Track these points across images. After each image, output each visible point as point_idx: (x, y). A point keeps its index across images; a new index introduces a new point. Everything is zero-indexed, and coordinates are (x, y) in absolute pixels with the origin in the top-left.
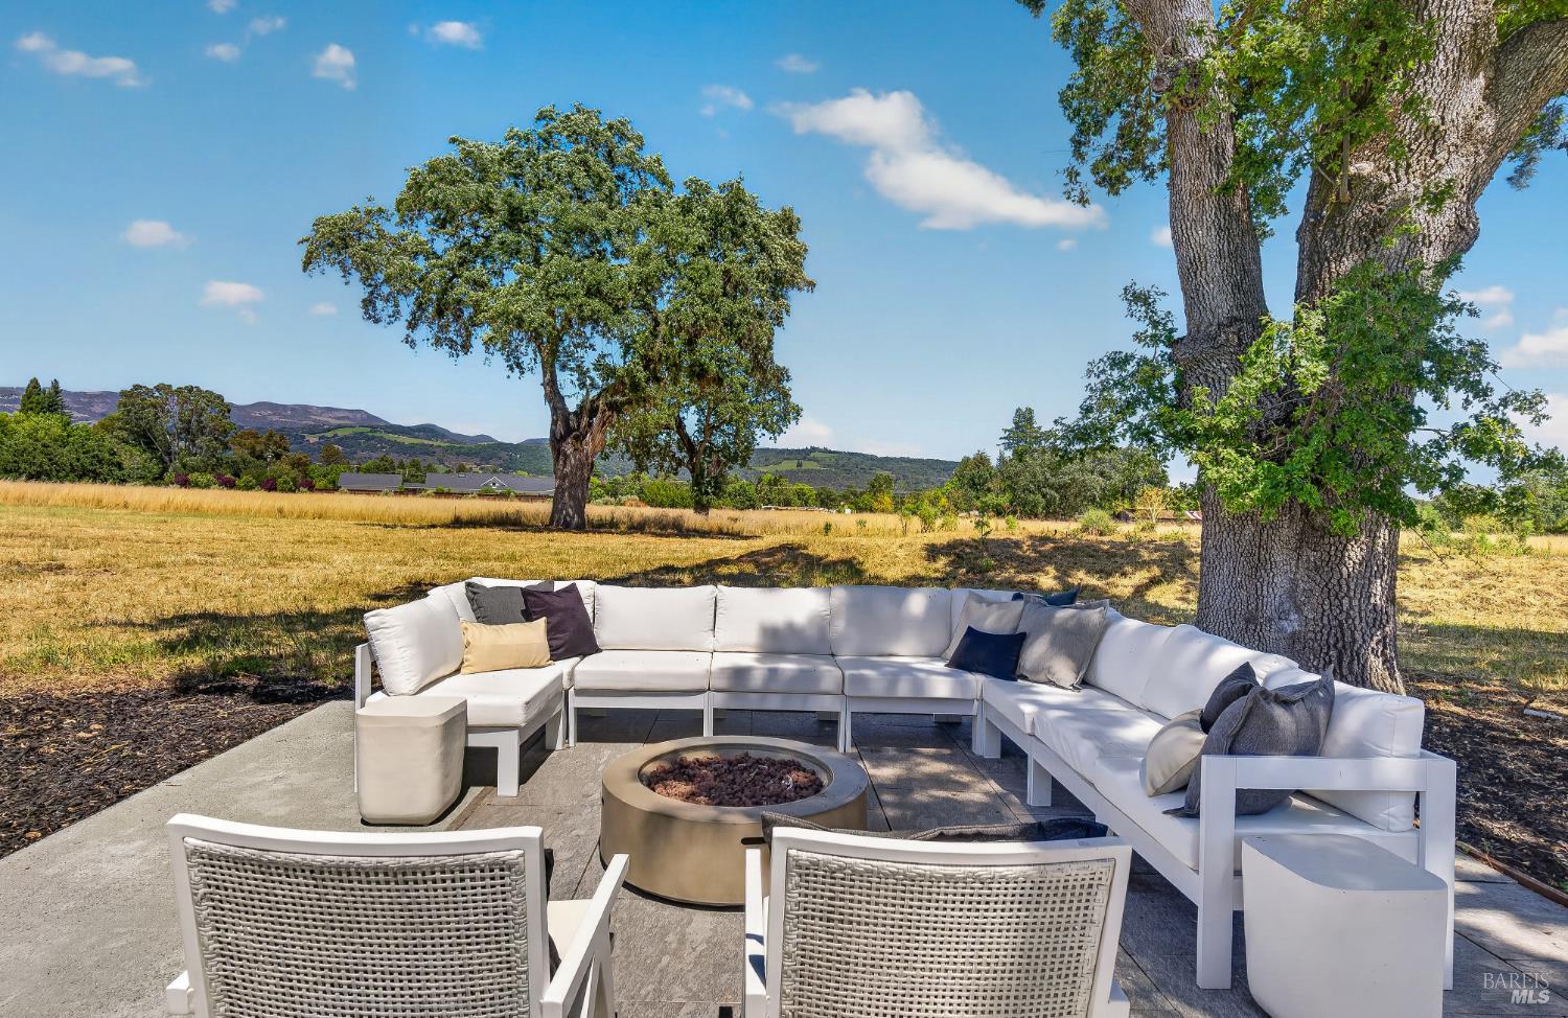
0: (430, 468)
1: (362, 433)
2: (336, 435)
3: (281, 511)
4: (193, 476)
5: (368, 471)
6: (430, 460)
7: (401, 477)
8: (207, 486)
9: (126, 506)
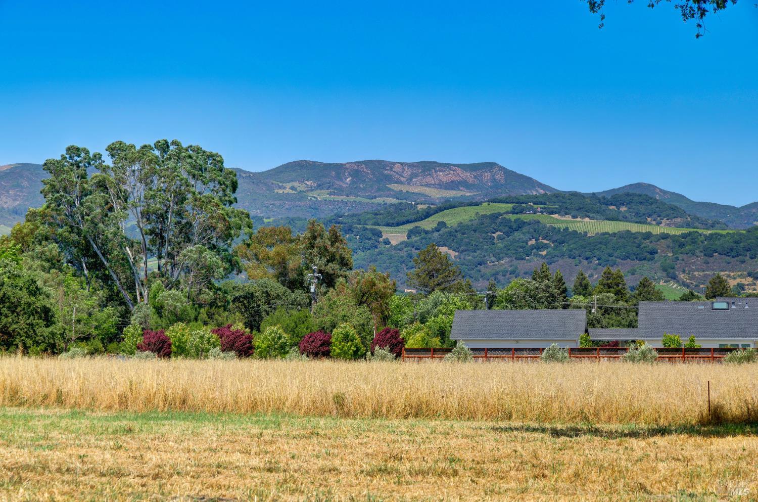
0: (646, 291)
1: (495, 217)
2: (442, 224)
3: (339, 401)
4: (176, 331)
5: (511, 302)
6: (645, 270)
7: (582, 315)
8: (200, 353)
9: (60, 400)
